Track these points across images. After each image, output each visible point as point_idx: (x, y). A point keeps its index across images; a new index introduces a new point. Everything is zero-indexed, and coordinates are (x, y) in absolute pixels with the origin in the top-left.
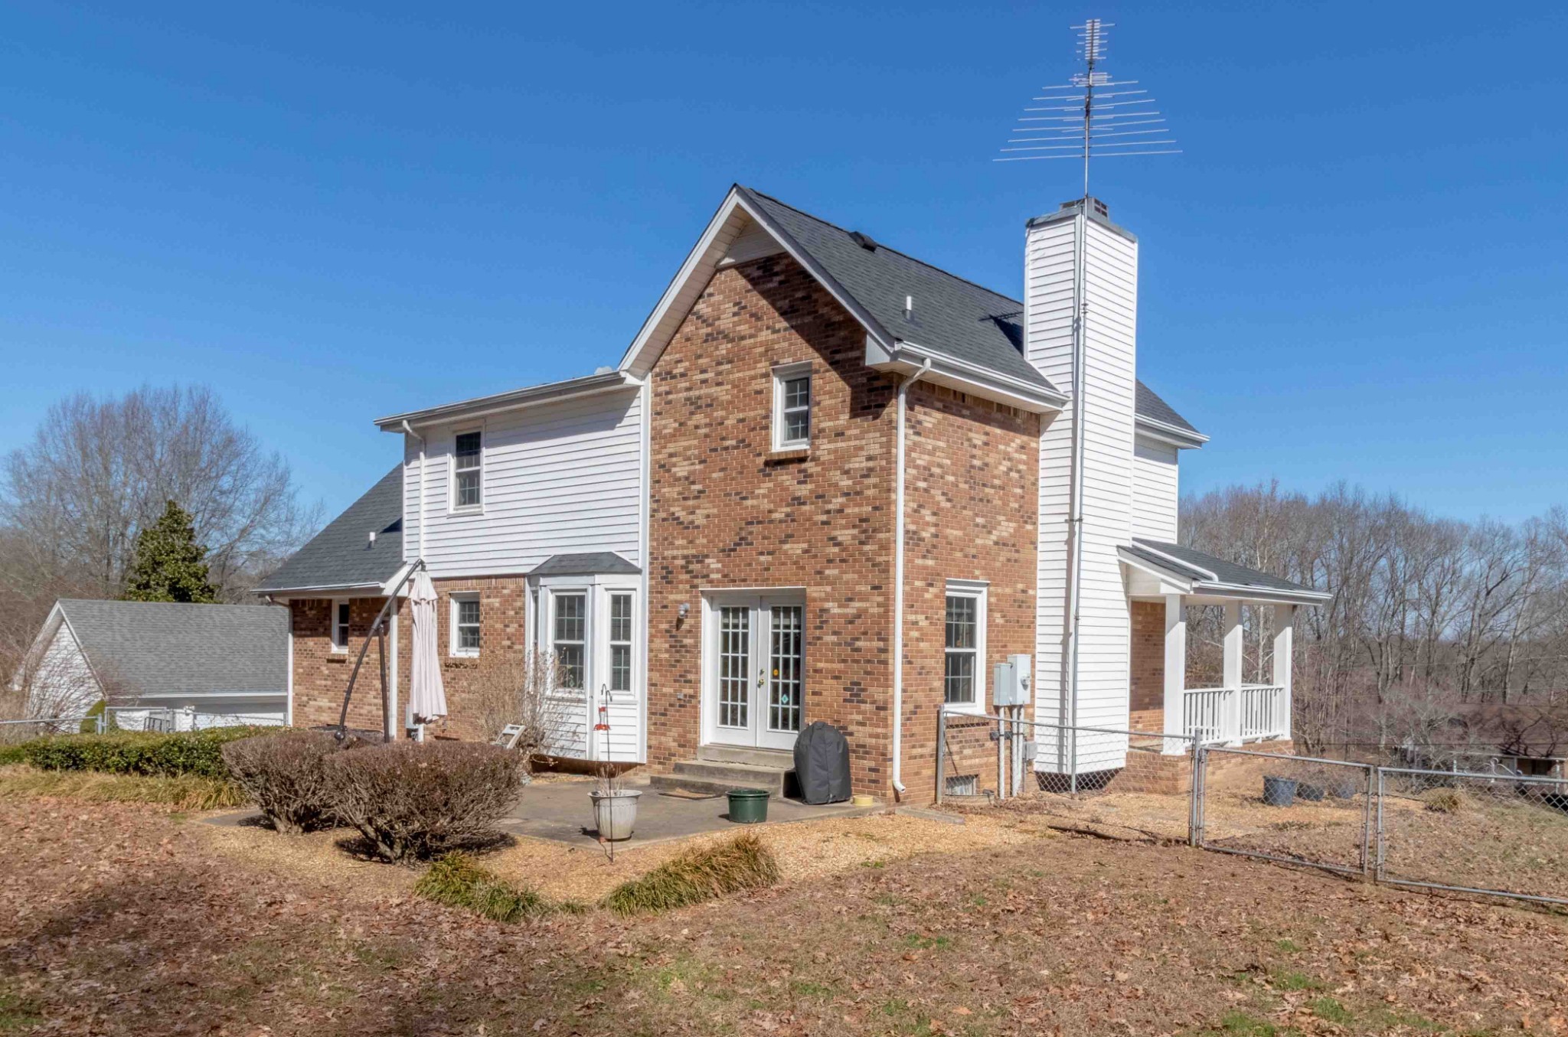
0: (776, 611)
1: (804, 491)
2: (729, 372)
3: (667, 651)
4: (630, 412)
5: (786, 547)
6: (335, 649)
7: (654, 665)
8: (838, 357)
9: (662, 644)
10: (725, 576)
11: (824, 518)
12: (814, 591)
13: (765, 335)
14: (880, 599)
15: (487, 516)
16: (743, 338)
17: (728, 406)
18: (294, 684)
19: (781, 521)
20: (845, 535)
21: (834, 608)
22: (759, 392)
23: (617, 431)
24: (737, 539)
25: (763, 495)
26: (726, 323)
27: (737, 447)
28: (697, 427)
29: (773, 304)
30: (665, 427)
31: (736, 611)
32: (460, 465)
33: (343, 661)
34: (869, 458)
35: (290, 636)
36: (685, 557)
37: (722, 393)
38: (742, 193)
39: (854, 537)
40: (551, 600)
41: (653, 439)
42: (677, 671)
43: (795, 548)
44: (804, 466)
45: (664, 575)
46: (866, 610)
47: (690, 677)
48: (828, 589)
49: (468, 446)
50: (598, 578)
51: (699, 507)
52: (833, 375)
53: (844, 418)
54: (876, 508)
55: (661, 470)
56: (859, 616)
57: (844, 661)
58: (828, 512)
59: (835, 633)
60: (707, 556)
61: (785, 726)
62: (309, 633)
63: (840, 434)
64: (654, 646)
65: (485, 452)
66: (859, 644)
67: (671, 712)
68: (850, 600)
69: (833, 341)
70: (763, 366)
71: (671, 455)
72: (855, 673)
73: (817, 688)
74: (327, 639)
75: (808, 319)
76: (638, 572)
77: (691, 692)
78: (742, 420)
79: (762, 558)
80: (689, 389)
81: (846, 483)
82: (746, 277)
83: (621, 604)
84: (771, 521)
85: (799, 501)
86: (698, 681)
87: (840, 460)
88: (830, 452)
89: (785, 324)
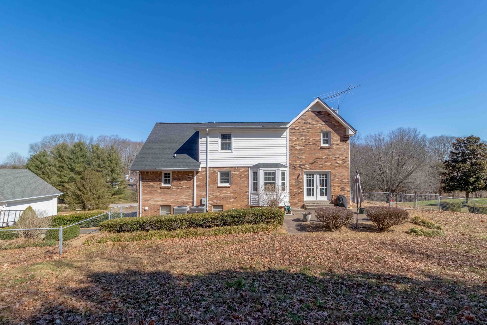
0: (320, 175)
1: (330, 154)
2: (311, 130)
3: (294, 183)
4: (283, 135)
5: (326, 163)
6: (163, 185)
7: (291, 185)
8: (337, 131)
9: (293, 182)
10: (310, 168)
11: (335, 159)
12: (332, 171)
13: (319, 125)
14: (348, 173)
15: (234, 153)
16: (314, 125)
17: (311, 137)
18: (142, 195)
19: (324, 159)
20: (340, 162)
21: (337, 174)
22: (318, 135)
23: (279, 138)
24: (313, 161)
25: (320, 154)
26: (309, 121)
27: (313, 144)
28: (302, 140)
29: (321, 120)
30: (294, 139)
31: (310, 175)
32: (222, 141)
33: (170, 188)
34: (344, 149)
35: (141, 182)
36: (299, 164)
37: (309, 134)
38: (319, 98)
39: (341, 162)
40: (263, 173)
41: (289, 141)
42: (298, 187)
43: (328, 164)
44: (330, 149)
45: (293, 168)
46: (345, 175)
47: (301, 188)
48: (336, 171)
49: (226, 137)
50: (280, 168)
51: (303, 155)
52: (336, 134)
53: (339, 142)
54: (346, 158)
55: (292, 147)
56: (343, 176)
57: (340, 184)
58: (336, 158)
59: (338, 179)
60: (305, 164)
61: (323, 196)
62: (151, 181)
63: (338, 144)
64: (291, 182)
65: (234, 139)
66: (343, 181)
67: (296, 195)
68: (341, 173)
69: (336, 128)
70: (319, 130)
71: (295, 144)
72: (342, 186)
73: (334, 188)
74: (160, 182)
75: (330, 124)
76: (287, 167)
77: (302, 191)
78: (314, 140)
79: (320, 165)
80: (299, 132)
81: (339, 153)
82: (314, 114)
83: (283, 174)
84: (322, 159)
85: (329, 155)
86: (303, 189)
87: (338, 149)
88: (335, 147)
89: (324, 124)
